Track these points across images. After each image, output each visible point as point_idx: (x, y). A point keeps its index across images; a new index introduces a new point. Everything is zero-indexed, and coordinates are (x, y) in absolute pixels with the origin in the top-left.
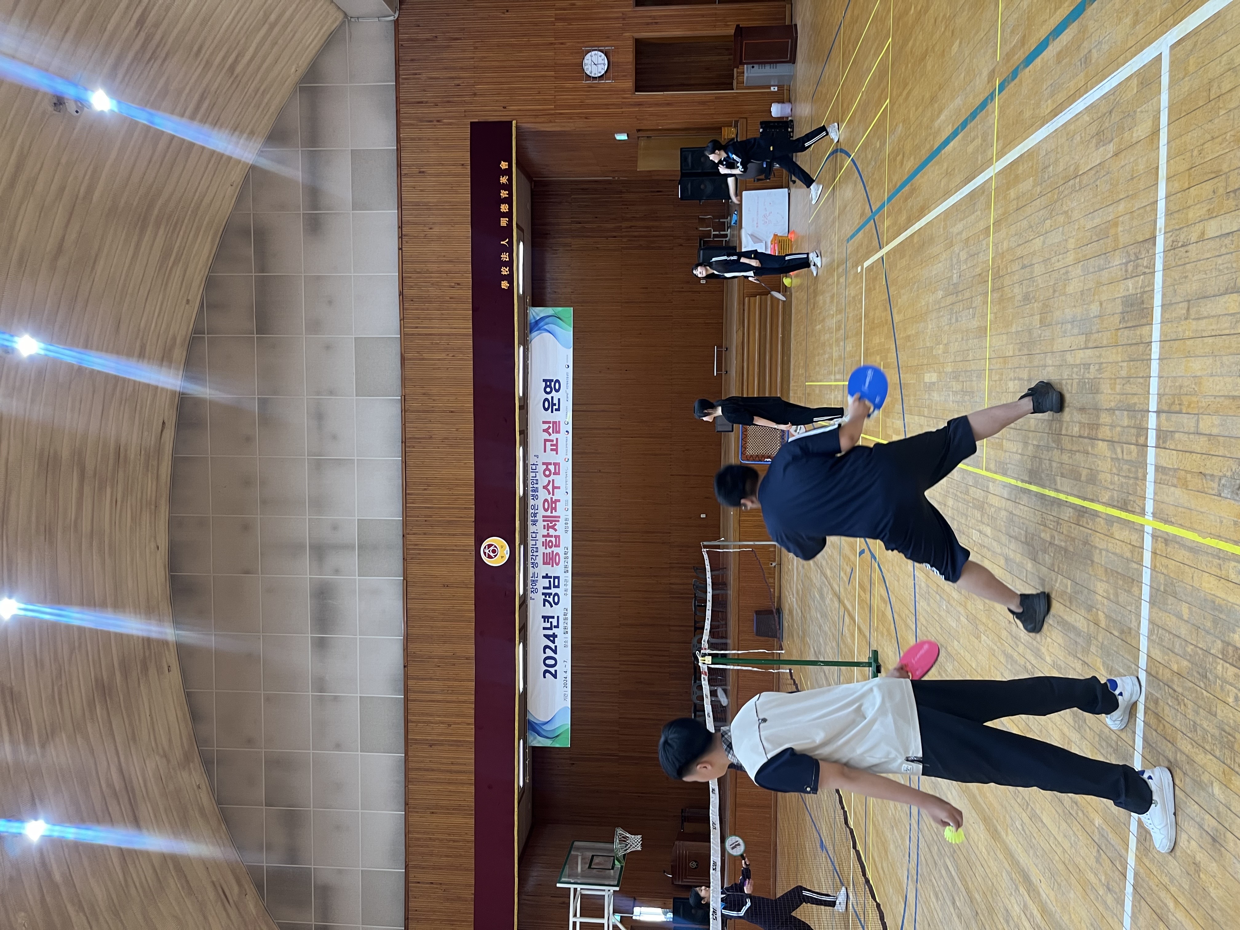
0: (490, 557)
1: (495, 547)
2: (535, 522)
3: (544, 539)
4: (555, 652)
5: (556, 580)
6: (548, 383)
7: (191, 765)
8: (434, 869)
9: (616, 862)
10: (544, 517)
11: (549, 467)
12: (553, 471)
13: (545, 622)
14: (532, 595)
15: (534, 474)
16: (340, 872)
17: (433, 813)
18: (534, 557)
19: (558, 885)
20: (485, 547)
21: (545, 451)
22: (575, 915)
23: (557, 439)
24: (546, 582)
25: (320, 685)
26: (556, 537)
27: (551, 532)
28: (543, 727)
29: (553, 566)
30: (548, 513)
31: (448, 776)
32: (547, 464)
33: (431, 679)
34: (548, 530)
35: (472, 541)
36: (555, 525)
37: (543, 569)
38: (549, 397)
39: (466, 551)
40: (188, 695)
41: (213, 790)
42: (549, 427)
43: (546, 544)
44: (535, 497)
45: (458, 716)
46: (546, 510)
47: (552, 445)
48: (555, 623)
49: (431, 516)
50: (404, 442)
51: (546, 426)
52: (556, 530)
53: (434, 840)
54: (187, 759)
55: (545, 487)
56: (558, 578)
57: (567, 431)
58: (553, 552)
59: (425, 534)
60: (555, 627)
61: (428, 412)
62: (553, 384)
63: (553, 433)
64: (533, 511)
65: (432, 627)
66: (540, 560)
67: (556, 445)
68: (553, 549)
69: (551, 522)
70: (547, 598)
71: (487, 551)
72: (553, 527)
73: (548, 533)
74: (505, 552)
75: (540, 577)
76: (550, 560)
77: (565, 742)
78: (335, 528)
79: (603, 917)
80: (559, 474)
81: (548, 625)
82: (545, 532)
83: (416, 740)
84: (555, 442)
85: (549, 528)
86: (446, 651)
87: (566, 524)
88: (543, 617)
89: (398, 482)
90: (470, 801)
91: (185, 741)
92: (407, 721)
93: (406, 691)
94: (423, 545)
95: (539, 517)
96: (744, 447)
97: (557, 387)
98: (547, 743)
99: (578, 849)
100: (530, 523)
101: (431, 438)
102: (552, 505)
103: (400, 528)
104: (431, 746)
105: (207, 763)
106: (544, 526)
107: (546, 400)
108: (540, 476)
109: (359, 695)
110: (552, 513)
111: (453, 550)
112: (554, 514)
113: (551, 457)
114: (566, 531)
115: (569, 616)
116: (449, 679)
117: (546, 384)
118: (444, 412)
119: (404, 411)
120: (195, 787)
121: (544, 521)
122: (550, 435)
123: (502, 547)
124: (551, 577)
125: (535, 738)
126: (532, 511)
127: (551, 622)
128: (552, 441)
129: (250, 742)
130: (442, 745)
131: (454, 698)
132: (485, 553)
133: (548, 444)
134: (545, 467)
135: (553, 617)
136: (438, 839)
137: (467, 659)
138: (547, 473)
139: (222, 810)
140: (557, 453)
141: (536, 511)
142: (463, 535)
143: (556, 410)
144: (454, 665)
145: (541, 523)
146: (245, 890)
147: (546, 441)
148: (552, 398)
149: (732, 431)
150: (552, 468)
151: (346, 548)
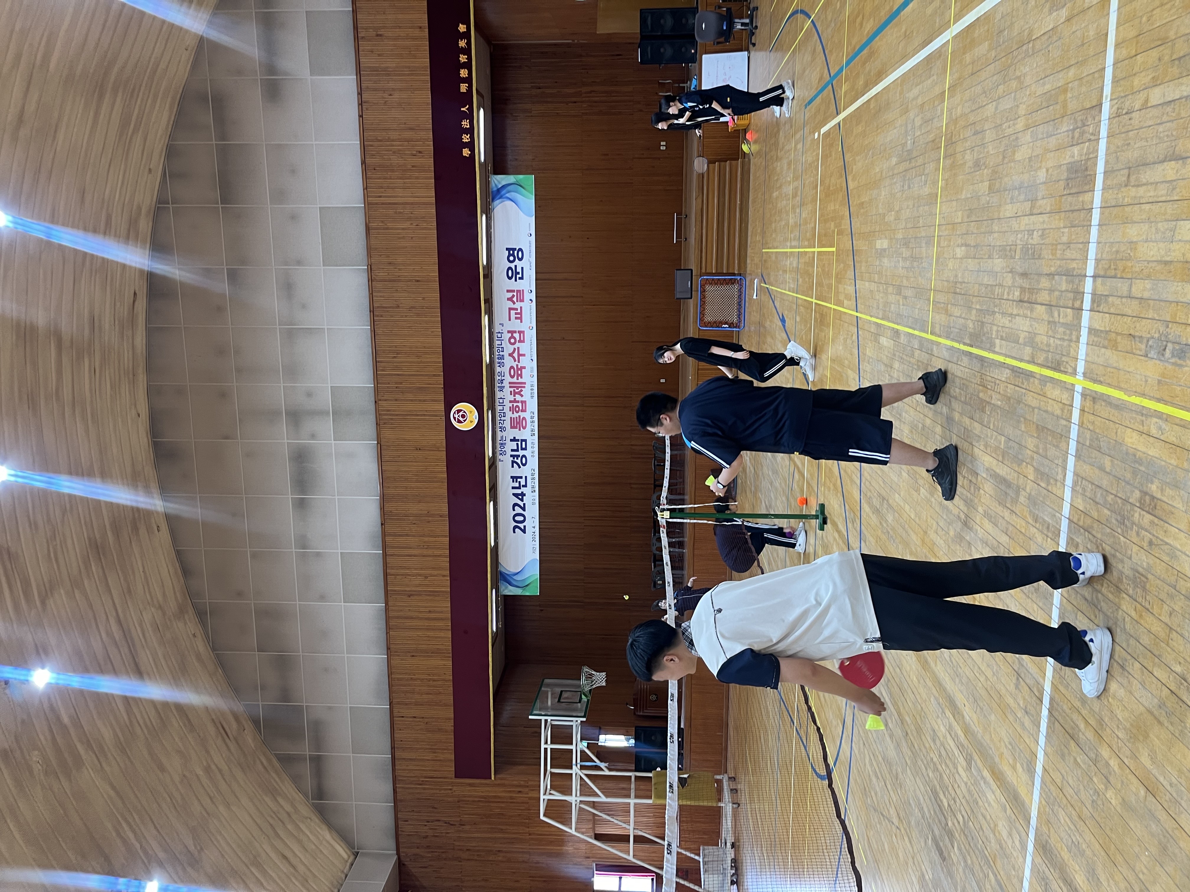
0: (459, 422)
1: (464, 412)
2: (501, 389)
3: (511, 405)
4: (524, 509)
5: (524, 443)
6: (511, 252)
7: (186, 616)
8: (416, 705)
9: (583, 696)
10: (510, 383)
11: (514, 335)
12: (518, 339)
13: (513, 482)
14: (500, 457)
15: (499, 342)
16: (330, 708)
17: (413, 656)
18: (502, 422)
19: (530, 717)
20: (455, 413)
21: (510, 320)
22: (546, 743)
23: (521, 308)
24: (514, 445)
25: (303, 542)
26: (522, 402)
27: (518, 397)
28: (515, 577)
29: (520, 430)
30: (515, 380)
31: (426, 623)
32: (512, 332)
33: (407, 535)
34: (514, 396)
35: (441, 407)
36: (522, 391)
37: (511, 433)
38: (512, 265)
39: (436, 416)
40: (178, 553)
41: (207, 638)
42: (513, 296)
43: (513, 409)
44: (502, 365)
45: (433, 568)
46: (512, 377)
47: (516, 314)
48: (523, 483)
49: (401, 383)
50: (372, 311)
51: (510, 295)
52: (522, 396)
53: (416, 680)
54: (181, 611)
55: (511, 355)
56: (525, 441)
57: (531, 300)
58: (519, 416)
59: (396, 400)
60: (523, 486)
61: (394, 281)
62: (516, 252)
63: (517, 301)
64: (500, 378)
65: (406, 487)
66: (507, 424)
67: (521, 313)
68: (520, 413)
69: (517, 388)
70: (515, 460)
71: (456, 416)
72: (519, 393)
73: (515, 399)
74: (474, 417)
75: (508, 441)
76: (517, 424)
77: (534, 590)
78: (309, 395)
79: (572, 744)
80: (523, 341)
81: (517, 485)
82: (512, 398)
83: (395, 591)
84: (519, 311)
85: (515, 393)
86: (421, 510)
87: (532, 390)
88: (512, 477)
89: (368, 350)
90: (448, 645)
91: (178, 595)
92: (386, 575)
93: (384, 547)
94: (394, 411)
95: (506, 384)
96: (702, 314)
97: (520, 256)
98: (518, 592)
99: (548, 685)
100: (497, 389)
101: (398, 307)
102: (518, 372)
103: (372, 394)
104: (409, 596)
105: (201, 615)
106: (511, 392)
107: (510, 268)
108: (505, 344)
109: (339, 551)
110: (518, 379)
111: (424, 415)
112: (520, 380)
113: (516, 325)
114: (532, 397)
115: (536, 476)
116: (424, 536)
117: (509, 253)
118: (410, 281)
119: (371, 280)
120: (191, 636)
121: (510, 387)
122: (514, 303)
123: (471, 412)
124: (518, 440)
125: (506, 588)
126: (498, 378)
127: (520, 482)
128: (517, 309)
129: (240, 594)
130: (420, 595)
131: (430, 552)
132: (455, 418)
133: (513, 312)
134: (510, 335)
135: (521, 477)
136: (419, 679)
137: (441, 516)
138: (512, 341)
139: (218, 656)
140: (521, 322)
141: (503, 378)
142: (433, 401)
143: (520, 278)
144: (429, 522)
145: (507, 390)
146: (243, 726)
147: (510, 309)
148: (516, 266)
149: (691, 298)
150: (517, 335)
151: (322, 413)
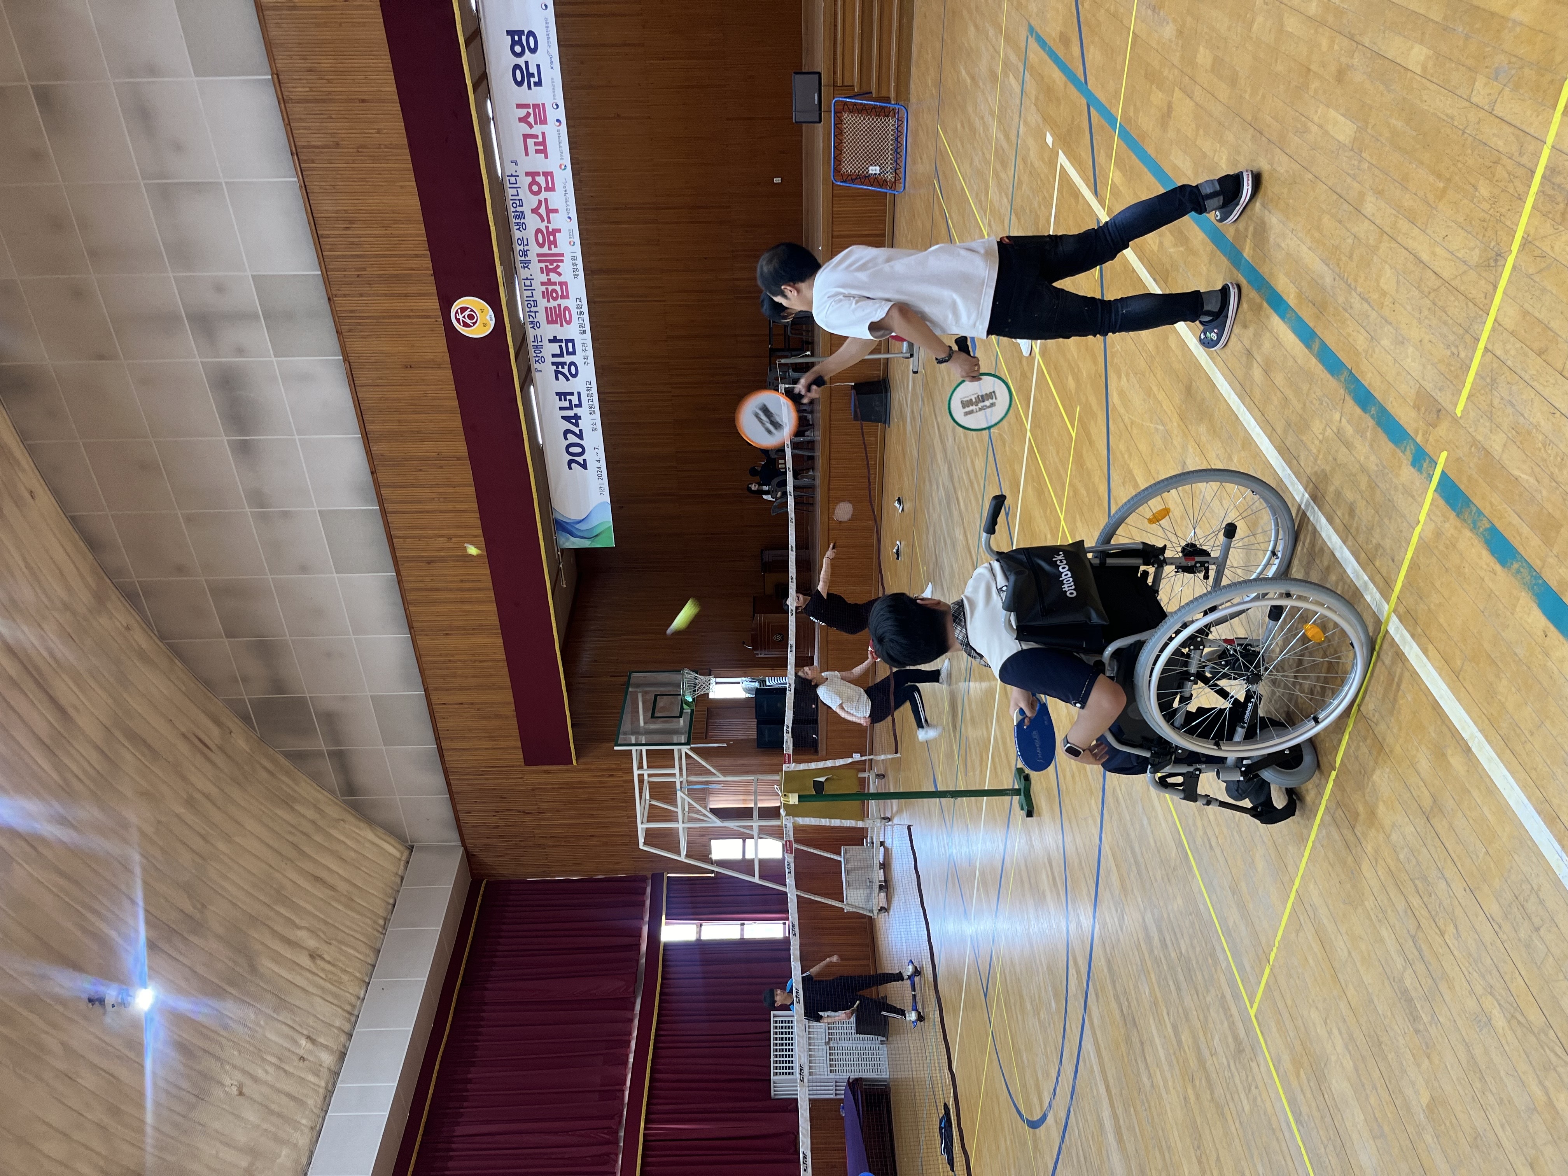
0: (466, 325)
1: (472, 310)
2: (526, 264)
3: (543, 288)
4: (580, 436)
5: (570, 345)
6: (516, 38)
8: (459, 690)
9: (685, 706)
10: (538, 255)
11: (537, 178)
12: (543, 185)
13: (560, 400)
14: (537, 366)
15: (514, 191)
16: (344, 698)
17: (447, 634)
18: (533, 314)
19: (616, 748)
20: (457, 312)
21: (527, 154)
23: (543, 134)
24: (555, 348)
25: (258, 498)
26: (561, 284)
27: (554, 277)
28: (577, 526)
29: (562, 325)
30: (545, 250)
31: (459, 595)
32: (533, 174)
33: (413, 486)
34: (548, 275)
35: (433, 304)
36: (558, 267)
37: (548, 331)
38: (521, 61)
39: (429, 317)
40: (74, 521)
41: (149, 624)
42: (528, 114)
43: (547, 295)
44: (522, 227)
45: (458, 527)
46: (541, 246)
47: (536, 144)
48: (575, 401)
49: (364, 269)
50: (296, 152)
51: (522, 112)
52: (560, 274)
53: (455, 662)
54: (100, 599)
55: (535, 211)
56: (572, 341)
57: (558, 121)
58: (559, 305)
59: (361, 295)
60: (576, 406)
63: (536, 123)
64: (521, 247)
65: (399, 421)
66: (541, 317)
68: (559, 301)
69: (552, 263)
70: (560, 369)
71: (461, 317)
72: (555, 270)
73: (549, 280)
74: (488, 318)
76: (557, 316)
77: (608, 541)
78: (220, 288)
80: (553, 189)
81: (567, 404)
82: (544, 278)
83: (407, 557)
84: (540, 139)
85: (548, 271)
86: (427, 451)
87: (575, 264)
88: (557, 394)
89: (301, 218)
90: (493, 619)
92: (390, 538)
93: (381, 501)
94: (361, 311)
95: (532, 256)
96: (838, 160)
98: (586, 544)
100: (519, 265)
101: (337, 145)
102: (549, 237)
103: (321, 286)
104: (429, 563)
105: (130, 596)
106: (542, 269)
107: (517, 67)
108: (524, 193)
109: (317, 509)
110: (550, 249)
111: (409, 317)
112: (554, 250)
113: (537, 163)
114: (576, 276)
115: (595, 391)
116: (437, 485)
117: (513, 39)
119: (283, 101)
121: (539, 261)
122: (531, 126)
123: (482, 311)
124: (561, 341)
125: (568, 539)
126: (519, 248)
127: (570, 401)
128: (536, 137)
129: (180, 569)
130: (444, 561)
131: (450, 506)
132: (458, 320)
133: (530, 142)
134: (530, 179)
135: (572, 394)
136: (460, 661)
137: (458, 459)
138: (535, 188)
139: (170, 646)
140: (546, 157)
141: (526, 248)
142: (420, 295)
143: (536, 84)
144: (441, 467)
145: (536, 266)
146: (228, 728)
147: (526, 137)
148: (527, 63)
149: (820, 122)
150: (541, 180)
151: (245, 317)
